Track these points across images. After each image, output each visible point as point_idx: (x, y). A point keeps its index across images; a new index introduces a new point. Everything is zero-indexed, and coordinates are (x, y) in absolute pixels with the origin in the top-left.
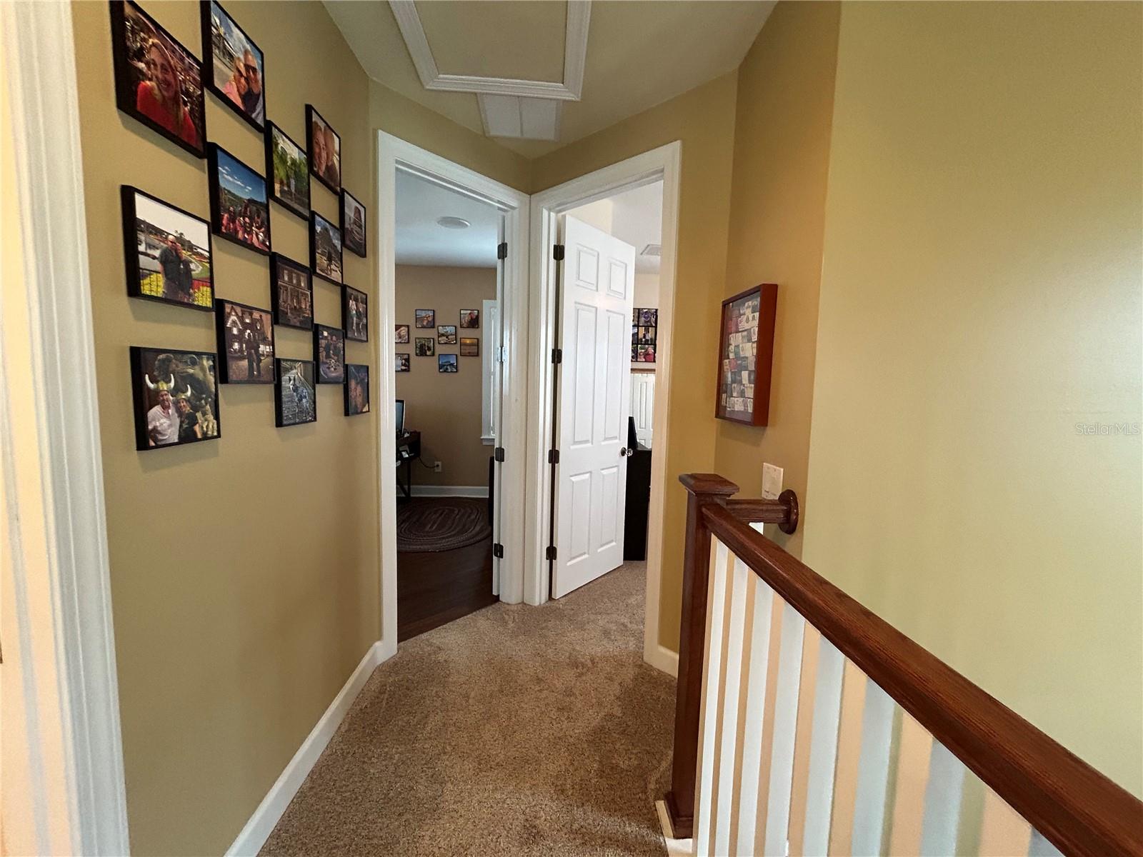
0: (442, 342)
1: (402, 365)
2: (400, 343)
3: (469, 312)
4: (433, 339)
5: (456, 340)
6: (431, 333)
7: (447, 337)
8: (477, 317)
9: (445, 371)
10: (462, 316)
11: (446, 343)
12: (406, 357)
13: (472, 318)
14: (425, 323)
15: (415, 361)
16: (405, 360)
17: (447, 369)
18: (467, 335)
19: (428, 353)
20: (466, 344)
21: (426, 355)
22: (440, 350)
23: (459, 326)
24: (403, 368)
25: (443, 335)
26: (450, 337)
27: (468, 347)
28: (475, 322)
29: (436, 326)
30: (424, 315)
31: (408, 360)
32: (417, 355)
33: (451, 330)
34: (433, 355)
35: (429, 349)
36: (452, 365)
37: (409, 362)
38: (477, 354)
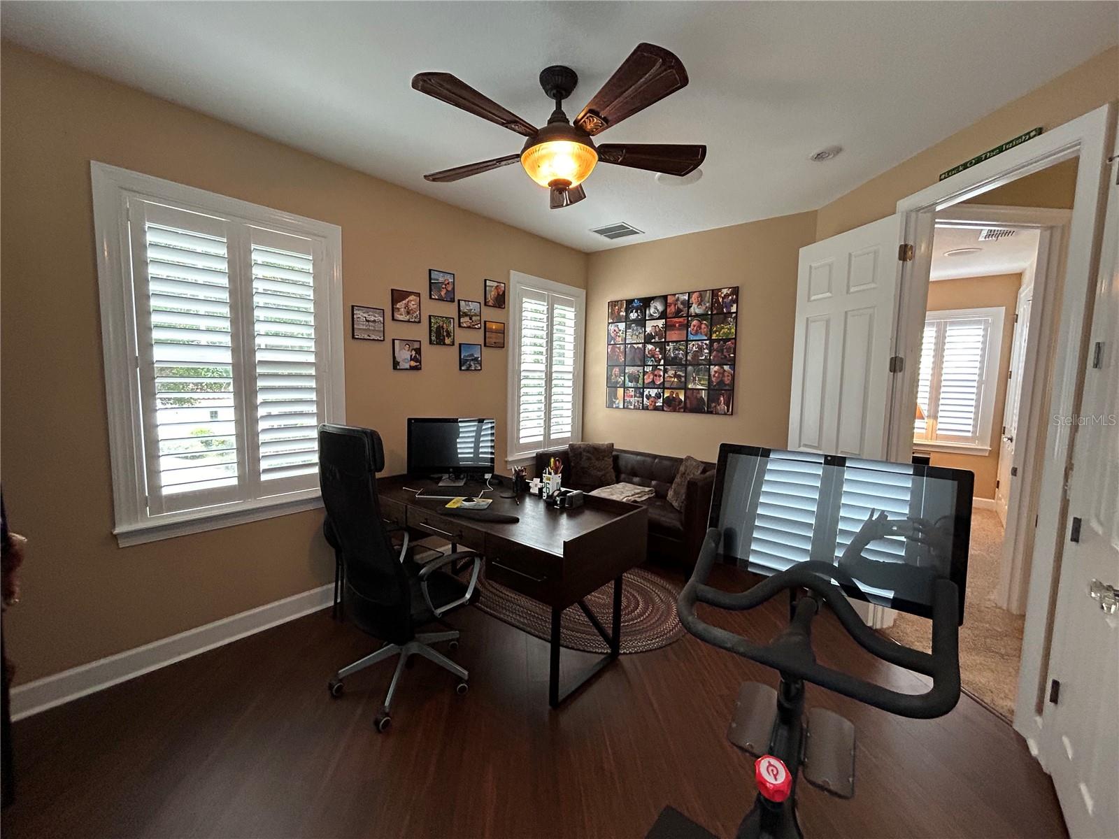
0: (465, 325)
1: (411, 359)
2: (409, 321)
3: (495, 284)
4: (453, 319)
5: (480, 323)
6: (449, 310)
7: (471, 319)
8: (504, 292)
9: (468, 369)
10: (487, 288)
11: (469, 327)
12: (416, 346)
13: (498, 294)
14: (443, 293)
15: (429, 352)
16: (415, 350)
17: (470, 366)
18: (490, 314)
19: (448, 341)
20: (492, 331)
21: (444, 344)
23: (483, 303)
24: (413, 364)
25: (466, 315)
26: (474, 318)
27: (494, 335)
28: (500, 301)
29: (456, 300)
30: (441, 280)
31: (418, 351)
33: (474, 307)
34: (453, 344)
35: (449, 335)
36: (476, 359)
37: (420, 355)
38: (501, 346)
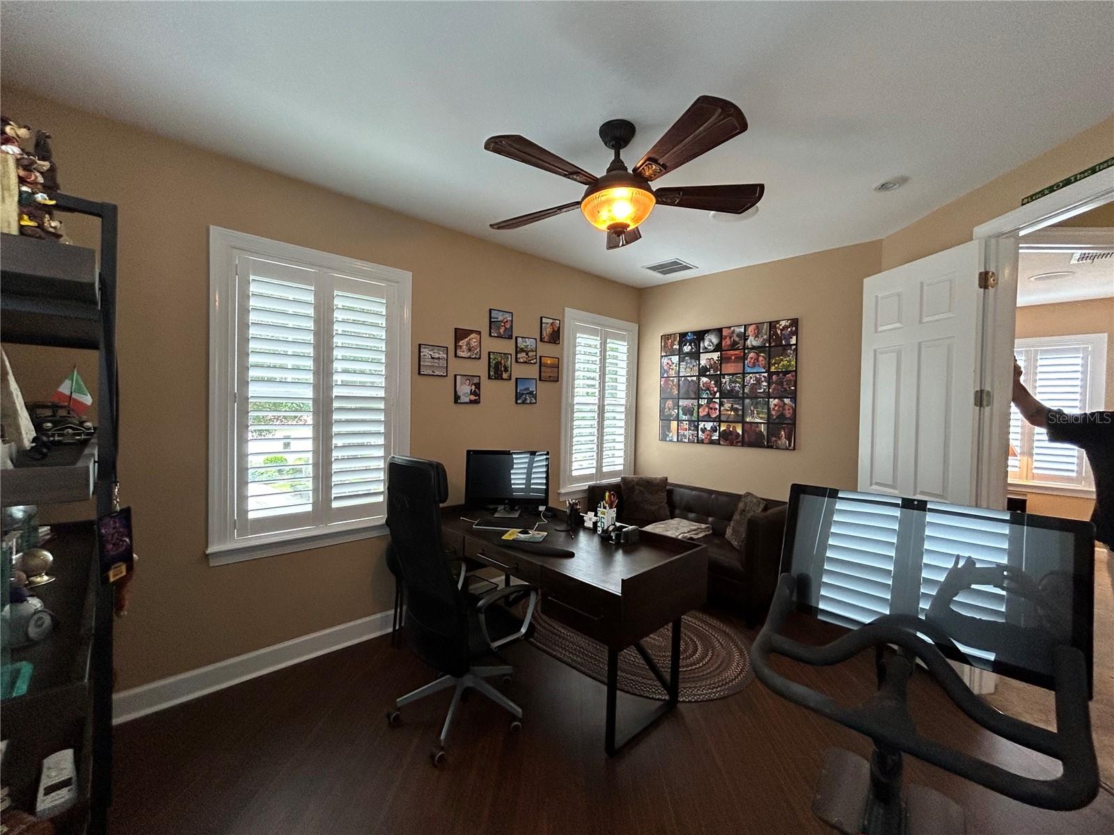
0: (522, 360)
1: (471, 394)
2: (470, 358)
3: (551, 321)
4: (511, 355)
5: (536, 358)
6: (507, 347)
7: (527, 354)
8: (559, 328)
9: (523, 403)
10: (543, 325)
11: (525, 362)
12: (476, 380)
13: (554, 330)
14: (502, 331)
15: (488, 387)
16: (475, 384)
17: (526, 399)
18: (546, 350)
19: (505, 376)
20: (547, 366)
21: (502, 379)
22: (518, 371)
24: (473, 398)
25: (522, 350)
26: (530, 354)
27: (549, 370)
28: (555, 337)
29: (514, 337)
30: (500, 318)
31: (478, 386)
32: (489, 378)
33: (530, 343)
34: (510, 379)
35: (506, 370)
36: (531, 393)
37: (479, 389)
38: (556, 379)
